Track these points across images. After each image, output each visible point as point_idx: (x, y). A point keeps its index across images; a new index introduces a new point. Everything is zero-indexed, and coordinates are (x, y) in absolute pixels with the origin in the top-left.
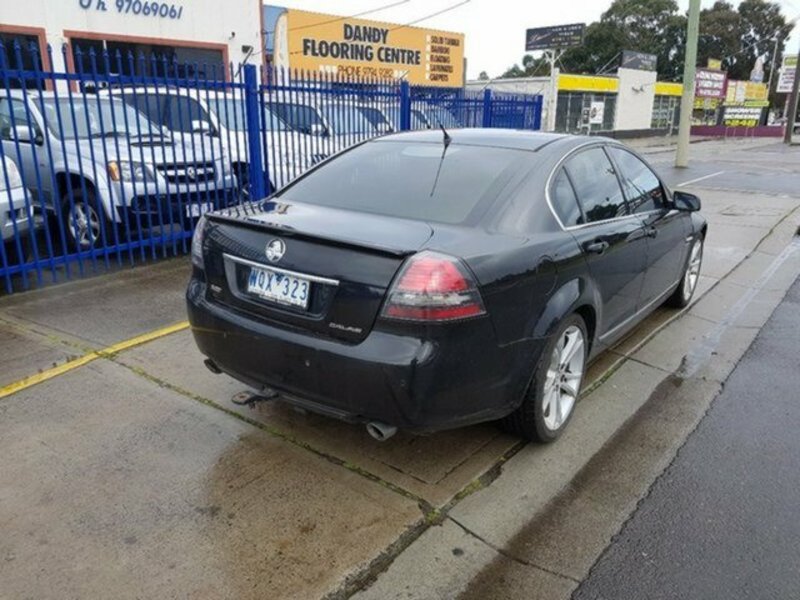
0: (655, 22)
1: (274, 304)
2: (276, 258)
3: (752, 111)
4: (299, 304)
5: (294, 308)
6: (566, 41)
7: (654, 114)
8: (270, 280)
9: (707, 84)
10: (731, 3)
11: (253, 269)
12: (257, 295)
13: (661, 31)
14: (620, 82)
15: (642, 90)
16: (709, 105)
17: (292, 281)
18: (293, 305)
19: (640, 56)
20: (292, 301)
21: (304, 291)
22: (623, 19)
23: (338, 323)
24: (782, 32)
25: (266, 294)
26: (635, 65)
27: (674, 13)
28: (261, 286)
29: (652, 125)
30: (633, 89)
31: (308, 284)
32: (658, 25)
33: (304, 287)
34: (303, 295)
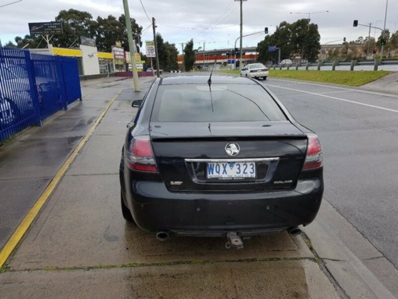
0: (83, 23)
1: (232, 181)
2: (235, 153)
3: (139, 65)
4: (250, 176)
5: (247, 180)
6: (53, 30)
7: (100, 67)
8: (225, 167)
9: (118, 53)
10: (115, 17)
11: (209, 164)
12: (217, 179)
13: (87, 28)
14: (82, 52)
15: (92, 56)
16: (120, 63)
17: (241, 164)
18: (245, 178)
19: (88, 39)
20: (244, 176)
21: (253, 168)
22: (67, 20)
23: (278, 180)
24: (138, 31)
25: (223, 176)
26: (86, 44)
27: (91, 20)
28: (218, 172)
29: (101, 72)
30: (89, 55)
31: (254, 164)
32: (84, 25)
33: (252, 166)
34: (252, 171)
